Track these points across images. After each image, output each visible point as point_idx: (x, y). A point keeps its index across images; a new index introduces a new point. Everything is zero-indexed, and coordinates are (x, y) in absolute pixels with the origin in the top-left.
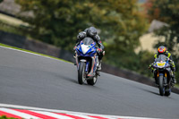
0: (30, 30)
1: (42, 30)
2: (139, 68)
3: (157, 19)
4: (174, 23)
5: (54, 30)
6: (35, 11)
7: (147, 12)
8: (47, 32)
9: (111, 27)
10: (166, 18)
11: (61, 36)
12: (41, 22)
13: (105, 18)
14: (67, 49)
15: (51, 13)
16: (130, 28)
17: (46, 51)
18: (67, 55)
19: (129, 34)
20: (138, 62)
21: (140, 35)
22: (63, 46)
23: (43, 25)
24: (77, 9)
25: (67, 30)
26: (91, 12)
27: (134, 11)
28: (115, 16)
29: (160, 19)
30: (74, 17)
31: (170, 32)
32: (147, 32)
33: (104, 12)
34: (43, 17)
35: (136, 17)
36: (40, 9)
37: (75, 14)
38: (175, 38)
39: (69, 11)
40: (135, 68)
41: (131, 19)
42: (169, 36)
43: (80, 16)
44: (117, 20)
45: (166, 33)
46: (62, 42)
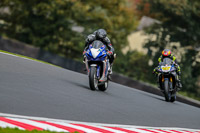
0: (5, 28)
1: (18, 28)
2: (126, 70)
3: (147, 15)
4: (166, 19)
5: (32, 28)
6: (11, 7)
7: (136, 7)
8: (24, 30)
9: (95, 25)
10: (157, 14)
11: (41, 35)
12: (18, 19)
13: (89, 14)
14: (46, 49)
15: (29, 9)
16: (117, 26)
17: (23, 52)
18: (47, 55)
19: (116, 32)
20: (126, 63)
21: (128, 34)
22: (43, 46)
23: (20, 23)
24: (57, 5)
25: (46, 28)
26: (73, 8)
27: (122, 6)
28: (100, 12)
29: (150, 15)
30: (54, 13)
31: (162, 29)
32: (136, 30)
33: (88, 7)
34: (20, 13)
35: (123, 13)
36: (17, 5)
37: (56, 10)
38: (168, 37)
39: (48, 7)
40: (123, 70)
41: (118, 15)
42: (161, 34)
43: (62, 12)
44: (102, 17)
45: (157, 31)
46: (41, 41)
